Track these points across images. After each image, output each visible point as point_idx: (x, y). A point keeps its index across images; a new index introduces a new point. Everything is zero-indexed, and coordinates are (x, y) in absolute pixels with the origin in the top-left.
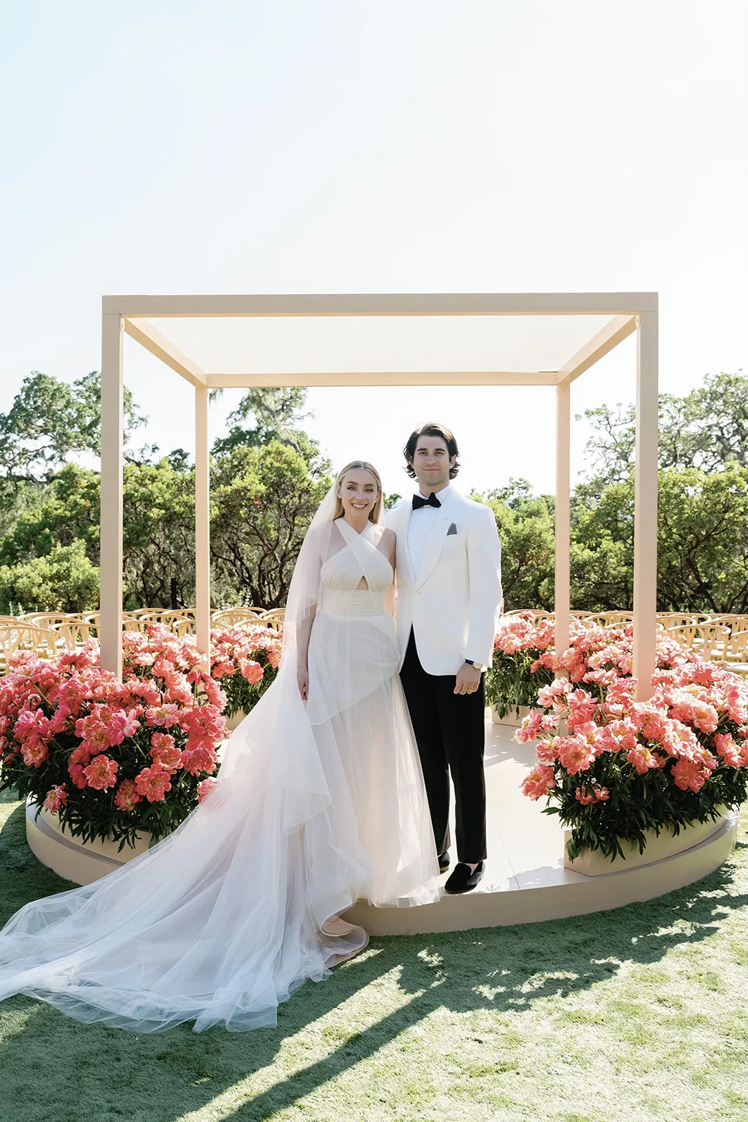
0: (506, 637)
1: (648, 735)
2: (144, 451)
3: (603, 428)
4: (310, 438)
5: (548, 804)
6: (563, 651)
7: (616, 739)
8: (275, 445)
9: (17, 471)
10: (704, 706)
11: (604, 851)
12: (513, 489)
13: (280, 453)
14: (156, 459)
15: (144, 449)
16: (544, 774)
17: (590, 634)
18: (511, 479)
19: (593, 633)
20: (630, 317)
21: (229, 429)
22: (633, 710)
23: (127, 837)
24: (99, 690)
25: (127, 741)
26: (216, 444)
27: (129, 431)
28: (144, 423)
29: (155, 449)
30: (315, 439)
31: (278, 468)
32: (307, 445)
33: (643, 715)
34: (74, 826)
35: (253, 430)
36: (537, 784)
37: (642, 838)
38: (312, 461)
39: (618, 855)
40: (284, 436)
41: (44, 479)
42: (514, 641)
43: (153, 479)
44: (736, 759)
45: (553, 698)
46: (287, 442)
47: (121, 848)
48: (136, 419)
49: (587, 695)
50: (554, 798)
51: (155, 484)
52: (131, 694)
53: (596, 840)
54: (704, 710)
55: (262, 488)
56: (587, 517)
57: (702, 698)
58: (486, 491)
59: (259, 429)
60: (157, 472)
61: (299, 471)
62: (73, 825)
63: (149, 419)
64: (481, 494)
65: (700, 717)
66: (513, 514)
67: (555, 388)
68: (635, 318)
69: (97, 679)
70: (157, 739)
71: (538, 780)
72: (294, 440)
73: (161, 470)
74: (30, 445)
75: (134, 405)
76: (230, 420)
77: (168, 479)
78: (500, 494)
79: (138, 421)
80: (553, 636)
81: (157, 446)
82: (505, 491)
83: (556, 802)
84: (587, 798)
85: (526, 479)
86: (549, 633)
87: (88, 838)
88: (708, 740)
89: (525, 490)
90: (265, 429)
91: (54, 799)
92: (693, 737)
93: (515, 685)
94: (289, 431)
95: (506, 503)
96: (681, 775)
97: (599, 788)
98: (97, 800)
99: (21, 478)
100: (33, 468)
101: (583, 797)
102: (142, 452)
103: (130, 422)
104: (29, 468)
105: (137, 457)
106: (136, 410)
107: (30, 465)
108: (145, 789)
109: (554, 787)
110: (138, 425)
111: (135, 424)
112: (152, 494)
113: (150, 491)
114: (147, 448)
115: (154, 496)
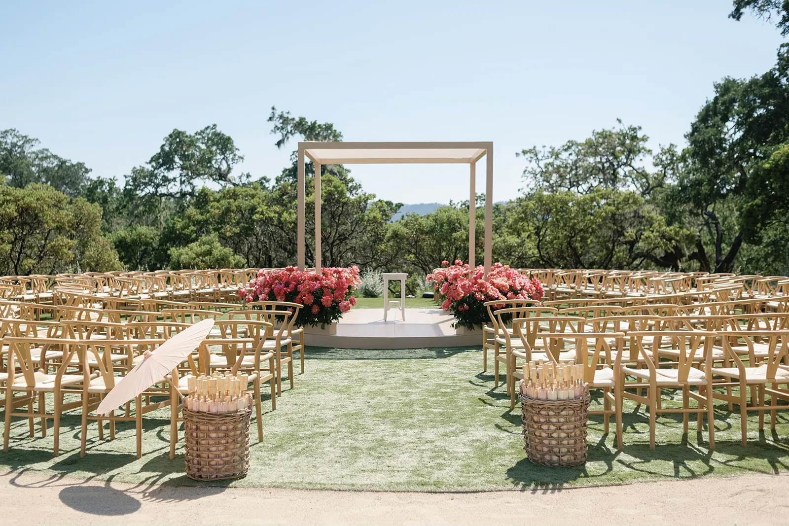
0: (448, 272)
1: (482, 289)
3: (533, 161)
4: (345, 168)
5: (450, 312)
9: (160, 190)
11: (468, 327)
13: (330, 181)
15: (241, 176)
25: (316, 291)
26: (283, 172)
27: (232, 165)
28: (241, 160)
30: (348, 169)
31: (330, 191)
32: (344, 174)
36: (446, 305)
37: (481, 325)
38: (350, 185)
39: (473, 329)
40: (329, 168)
41: (178, 195)
42: (452, 273)
43: (253, 196)
46: (332, 173)
48: (237, 157)
51: (255, 199)
53: (466, 324)
54: (504, 285)
57: (505, 282)
58: (460, 202)
60: (256, 192)
61: (342, 192)
64: (456, 203)
65: (503, 287)
70: (325, 290)
72: (336, 171)
74: (170, 175)
75: (236, 149)
76: (293, 157)
77: (262, 196)
81: (250, 174)
83: (453, 312)
92: (498, 291)
97: (465, 305)
99: (164, 195)
100: (171, 188)
101: (461, 309)
102: (240, 178)
103: (233, 159)
104: (169, 188)
105: (237, 181)
106: (237, 152)
107: (170, 186)
108: (324, 303)
109: (452, 306)
110: (238, 161)
111: (236, 161)
112: (254, 205)
113: (252, 204)
114: (243, 175)
115: (255, 207)
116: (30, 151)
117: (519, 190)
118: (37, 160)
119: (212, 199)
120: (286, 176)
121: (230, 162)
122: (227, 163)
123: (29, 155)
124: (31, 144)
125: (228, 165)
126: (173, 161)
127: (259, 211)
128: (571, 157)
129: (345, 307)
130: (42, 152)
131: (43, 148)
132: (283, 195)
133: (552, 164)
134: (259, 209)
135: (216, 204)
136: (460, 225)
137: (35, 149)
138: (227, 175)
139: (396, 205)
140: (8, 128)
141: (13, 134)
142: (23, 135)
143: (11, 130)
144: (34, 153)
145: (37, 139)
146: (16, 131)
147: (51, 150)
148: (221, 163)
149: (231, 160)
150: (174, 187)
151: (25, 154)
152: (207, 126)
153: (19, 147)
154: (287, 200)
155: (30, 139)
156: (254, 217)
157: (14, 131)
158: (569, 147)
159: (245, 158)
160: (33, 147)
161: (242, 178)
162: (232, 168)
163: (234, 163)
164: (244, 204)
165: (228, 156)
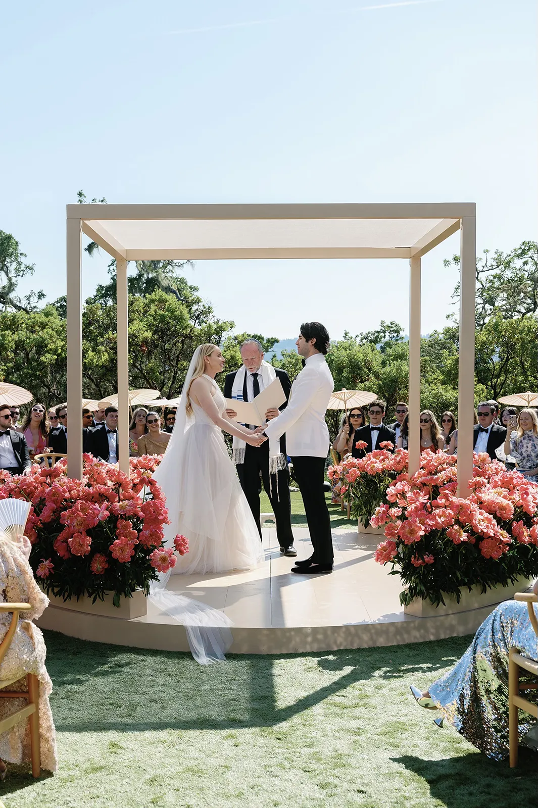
0: (369, 462)
1: (463, 519)
2: (31, 298)
4: (189, 284)
5: (393, 568)
6: (415, 473)
7: (439, 520)
8: (158, 293)
10: (505, 502)
11: (431, 600)
12: (384, 332)
13: (162, 301)
14: (42, 305)
15: (30, 296)
16: (389, 547)
17: (436, 458)
18: (382, 323)
19: (438, 457)
20: (455, 220)
21: (111, 276)
22: (451, 502)
23: (98, 593)
24: (74, 492)
25: (100, 525)
26: (98, 290)
27: (16, 279)
28: (30, 272)
29: (41, 296)
30: (194, 285)
31: (163, 316)
32: (187, 292)
33: (458, 505)
34: (56, 590)
35: (135, 277)
36: (385, 553)
37: (458, 592)
38: (194, 307)
39: (441, 603)
40: (165, 283)
42: (375, 465)
43: (43, 326)
44: (527, 539)
45: (397, 495)
46: (168, 290)
47: (94, 602)
48: (23, 267)
49: (421, 494)
50: (397, 564)
51: (45, 331)
52: (100, 494)
53: (426, 593)
54: (504, 505)
55: (149, 334)
56: (449, 361)
57: (505, 497)
58: (359, 334)
59: (140, 275)
60: (47, 320)
61: (181, 318)
62: (55, 588)
64: (354, 337)
65: (502, 510)
66: (380, 358)
67: (408, 260)
68: (459, 220)
69: (71, 485)
70: (121, 523)
71: (385, 551)
72: (174, 288)
73: (50, 317)
75: (21, 254)
76: (112, 268)
77: (57, 325)
78: (372, 337)
79: (25, 269)
80: (407, 461)
81: (44, 292)
82: (376, 334)
83: (398, 567)
84: (419, 562)
85: (397, 322)
86: (403, 458)
87: (67, 598)
88: (505, 525)
89: (396, 334)
90: (145, 276)
91: (45, 569)
92: (494, 522)
93: (377, 501)
94: (169, 278)
95: (378, 347)
96: (486, 548)
97: (427, 555)
98: (75, 569)
101: (416, 562)
102: (28, 299)
103: (17, 270)
105: (24, 304)
106: (22, 259)
108: (117, 554)
109: (397, 556)
110: (25, 273)
111: (22, 272)
112: (44, 340)
113: (41, 337)
114: (33, 295)
115: (46, 342)
117: (448, 316)
120: (102, 297)
121: (12, 274)
122: (8, 276)
125: (10, 279)
127: (51, 349)
128: (526, 268)
129: (164, 559)
132: (90, 324)
133: (500, 277)
134: (52, 346)
136: (369, 370)
138: (7, 294)
139: (268, 341)
149: (13, 272)
154: (96, 332)
156: (43, 358)
158: (524, 252)
159: (35, 268)
161: (31, 299)
162: (15, 283)
163: (19, 275)
164: (29, 338)
165: (8, 265)
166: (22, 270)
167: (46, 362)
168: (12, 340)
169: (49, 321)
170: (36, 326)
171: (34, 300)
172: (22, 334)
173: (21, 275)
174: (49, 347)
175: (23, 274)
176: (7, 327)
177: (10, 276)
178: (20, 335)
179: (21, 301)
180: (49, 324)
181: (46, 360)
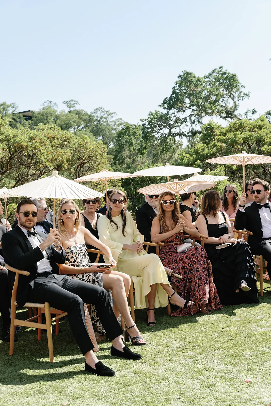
9: (174, 131)
14: (255, 117)
15: (247, 112)
27: (238, 102)
28: (247, 97)
29: (254, 112)
41: (190, 134)
43: (260, 128)
48: (242, 94)
51: (262, 130)
63: (250, 94)
74: (181, 115)
75: (242, 86)
79: (244, 95)
81: (256, 110)
99: (177, 134)
100: (183, 128)
102: (246, 114)
103: (239, 97)
104: (181, 128)
106: (242, 89)
107: (182, 126)
110: (244, 98)
111: (242, 98)
112: (262, 137)
113: (260, 135)
114: (249, 111)
115: (263, 138)
116: (111, 120)
118: (116, 126)
119: (218, 133)
121: (236, 99)
122: (233, 101)
123: (111, 123)
124: (111, 116)
125: (235, 103)
126: (182, 102)
127: (267, 142)
130: (118, 120)
131: (119, 118)
135: (222, 137)
137: (114, 119)
138: (233, 112)
140: (98, 107)
141: (101, 111)
142: (107, 110)
143: (99, 108)
144: (113, 121)
145: (115, 113)
146: (102, 109)
147: (123, 119)
148: (227, 101)
149: (237, 98)
150: (186, 127)
151: (108, 122)
152: (213, 69)
153: (105, 118)
155: (111, 113)
157: (101, 108)
160: (113, 118)
161: (248, 114)
162: (238, 105)
163: (240, 100)
164: (252, 136)
165: (234, 93)
166: (242, 97)
167: (265, 151)
168: (241, 137)
169: (264, 124)
170: (255, 128)
171: (250, 114)
172: (247, 134)
173: (241, 99)
174: (266, 141)
175: (243, 99)
176: (236, 130)
177: (235, 100)
178: (245, 134)
179: (242, 116)
180: (264, 126)
181: (265, 150)
